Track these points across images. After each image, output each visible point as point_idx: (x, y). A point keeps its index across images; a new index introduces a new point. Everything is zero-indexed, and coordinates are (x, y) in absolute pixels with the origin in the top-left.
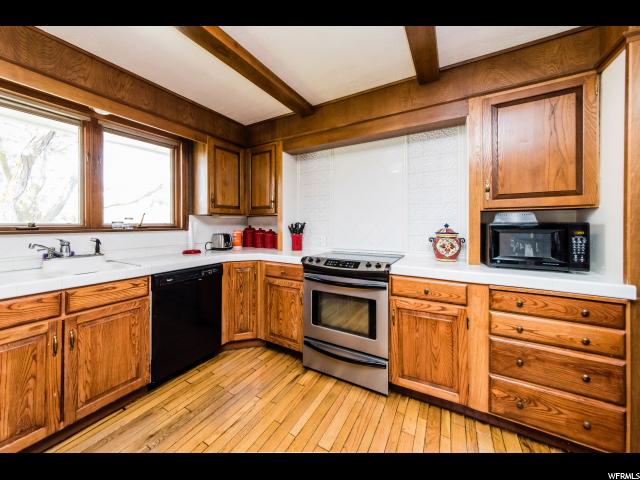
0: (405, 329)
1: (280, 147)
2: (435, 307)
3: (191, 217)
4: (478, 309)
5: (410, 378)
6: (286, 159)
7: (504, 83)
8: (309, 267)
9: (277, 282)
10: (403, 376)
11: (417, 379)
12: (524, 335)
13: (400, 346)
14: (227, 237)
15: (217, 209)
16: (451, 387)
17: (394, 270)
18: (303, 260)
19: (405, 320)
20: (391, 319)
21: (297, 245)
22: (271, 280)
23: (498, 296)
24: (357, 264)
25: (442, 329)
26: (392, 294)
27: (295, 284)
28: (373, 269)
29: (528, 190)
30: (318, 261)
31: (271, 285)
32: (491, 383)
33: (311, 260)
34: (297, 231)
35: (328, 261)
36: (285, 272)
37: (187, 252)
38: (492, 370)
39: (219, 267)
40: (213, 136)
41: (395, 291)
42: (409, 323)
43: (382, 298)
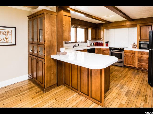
0: (126, 57)
1: (104, 28)
2: (131, 54)
3: (88, 40)
4: (136, 54)
5: (127, 64)
6: (105, 30)
7: (142, 23)
8: (111, 49)
9: (105, 51)
10: (126, 64)
11: (128, 64)
12: (142, 57)
13: (125, 60)
14: (94, 44)
15: (93, 39)
16: (133, 65)
17: (124, 49)
18: (110, 48)
19: (126, 56)
20: (124, 56)
21: (107, 45)
22: (103, 51)
23: (139, 52)
24: (119, 48)
25: (131, 57)
26: (124, 52)
27: (108, 51)
28: (121, 49)
29: (145, 38)
30: (112, 48)
31: (103, 52)
32: (138, 64)
33: (111, 48)
34: (107, 43)
35: (114, 48)
36: (106, 50)
37: (88, 46)
38: (138, 62)
39: (95, 49)
40: (92, 27)
41: (125, 52)
42: (127, 56)
43: (123, 53)
